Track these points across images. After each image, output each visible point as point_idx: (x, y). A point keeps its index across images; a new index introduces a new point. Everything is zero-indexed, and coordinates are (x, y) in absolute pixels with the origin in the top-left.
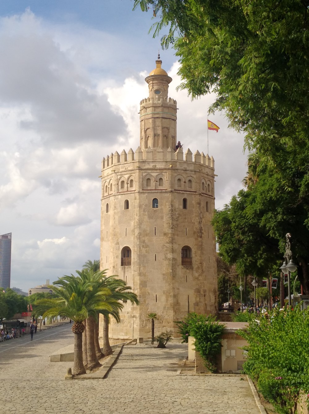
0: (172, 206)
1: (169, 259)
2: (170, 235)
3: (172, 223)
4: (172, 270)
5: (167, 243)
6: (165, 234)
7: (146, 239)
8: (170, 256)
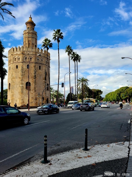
0: (22, 67)
1: (21, 87)
2: (21, 78)
3: (22, 74)
4: (22, 90)
5: (20, 81)
6: (20, 78)
7: (14, 80)
8: (21, 86)
